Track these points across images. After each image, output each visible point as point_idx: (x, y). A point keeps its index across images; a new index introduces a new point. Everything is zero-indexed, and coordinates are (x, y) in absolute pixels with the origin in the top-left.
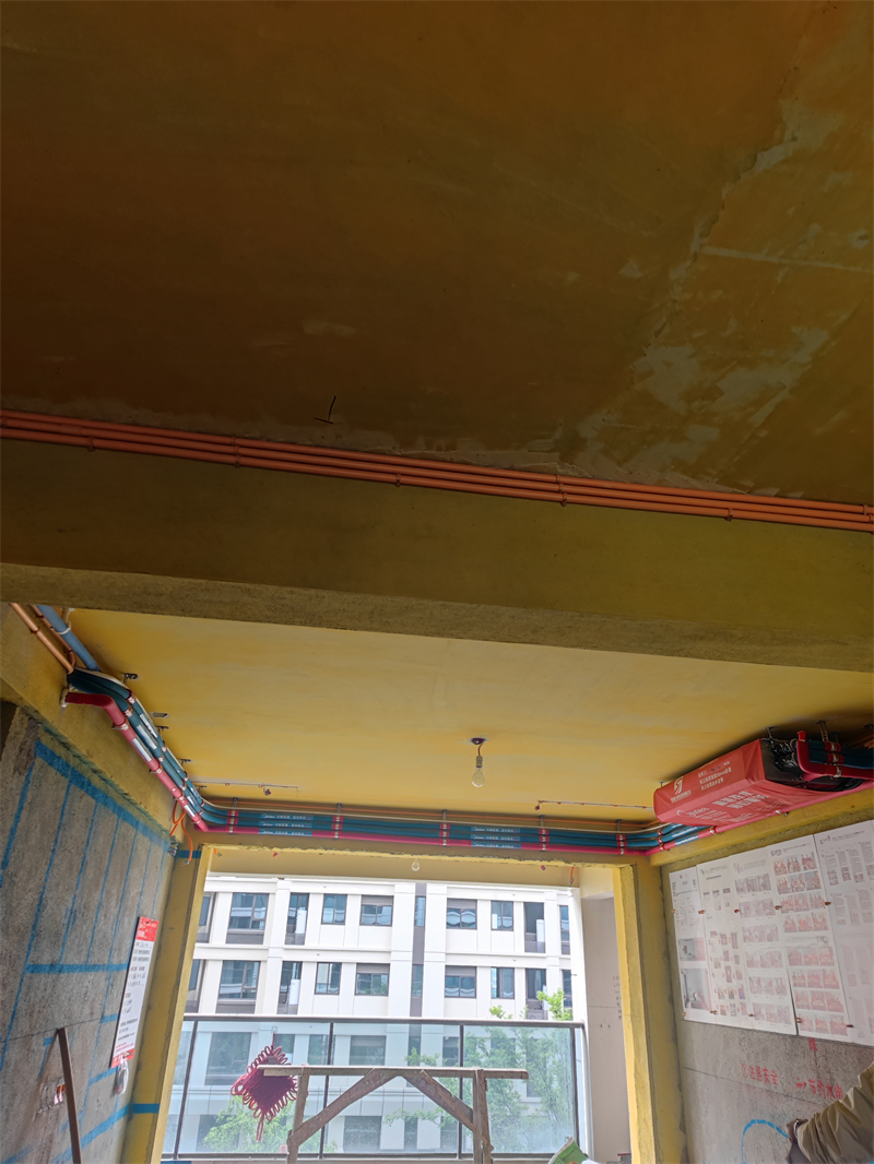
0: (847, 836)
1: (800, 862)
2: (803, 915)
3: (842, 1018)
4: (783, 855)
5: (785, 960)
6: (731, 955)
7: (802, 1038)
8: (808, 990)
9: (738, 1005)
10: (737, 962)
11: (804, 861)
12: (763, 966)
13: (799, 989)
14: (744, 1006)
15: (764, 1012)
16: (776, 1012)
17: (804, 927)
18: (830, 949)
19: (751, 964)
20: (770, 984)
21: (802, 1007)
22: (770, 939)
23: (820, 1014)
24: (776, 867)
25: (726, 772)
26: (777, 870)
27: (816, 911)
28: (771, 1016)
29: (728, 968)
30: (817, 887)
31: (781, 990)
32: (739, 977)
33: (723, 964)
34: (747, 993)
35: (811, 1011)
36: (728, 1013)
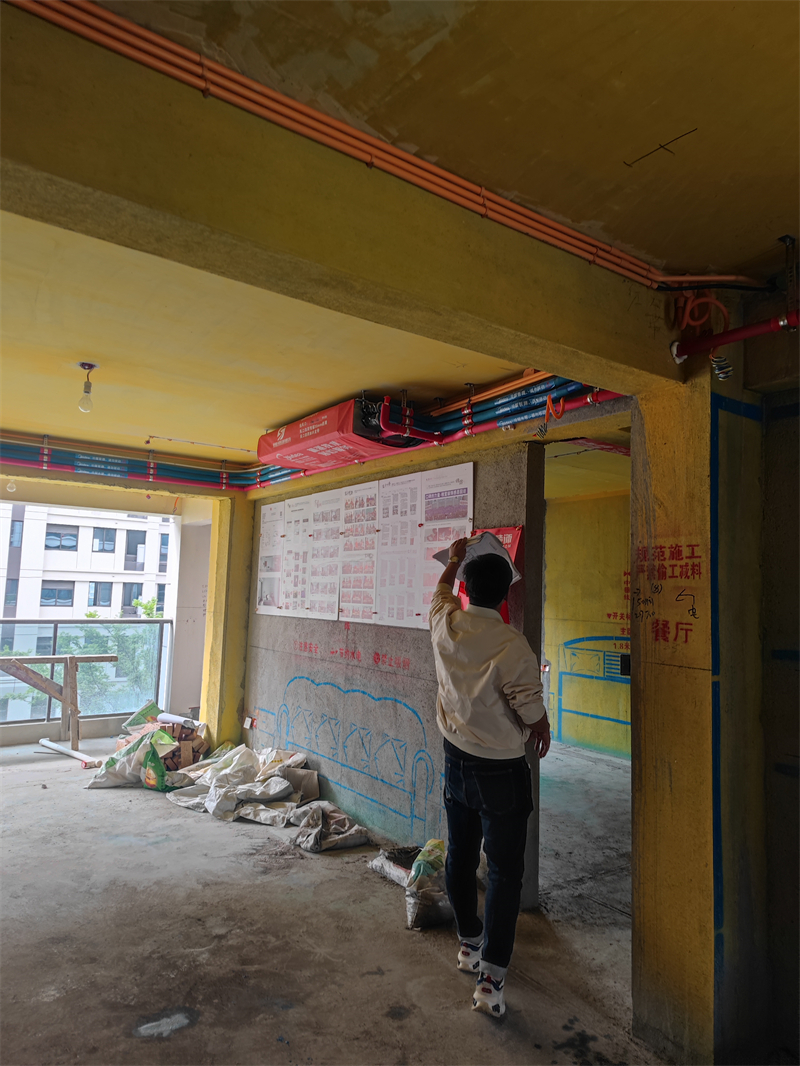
0: (402, 483)
1: (365, 500)
2: (359, 538)
3: (371, 608)
4: (354, 495)
5: (340, 570)
6: (300, 567)
7: (341, 622)
8: (352, 590)
9: (299, 602)
10: (304, 572)
11: (368, 500)
12: (323, 575)
13: (345, 590)
14: (303, 602)
15: (317, 606)
16: (326, 606)
17: (358, 547)
18: (373, 562)
19: (314, 573)
20: (326, 587)
21: (345, 602)
22: (331, 556)
23: (356, 605)
24: (347, 503)
25: (323, 424)
26: (347, 506)
27: (369, 536)
28: (322, 608)
29: (297, 577)
30: (373, 519)
31: (332, 591)
32: (304, 582)
33: (293, 574)
34: (308, 593)
35: (351, 604)
36: (291, 608)
